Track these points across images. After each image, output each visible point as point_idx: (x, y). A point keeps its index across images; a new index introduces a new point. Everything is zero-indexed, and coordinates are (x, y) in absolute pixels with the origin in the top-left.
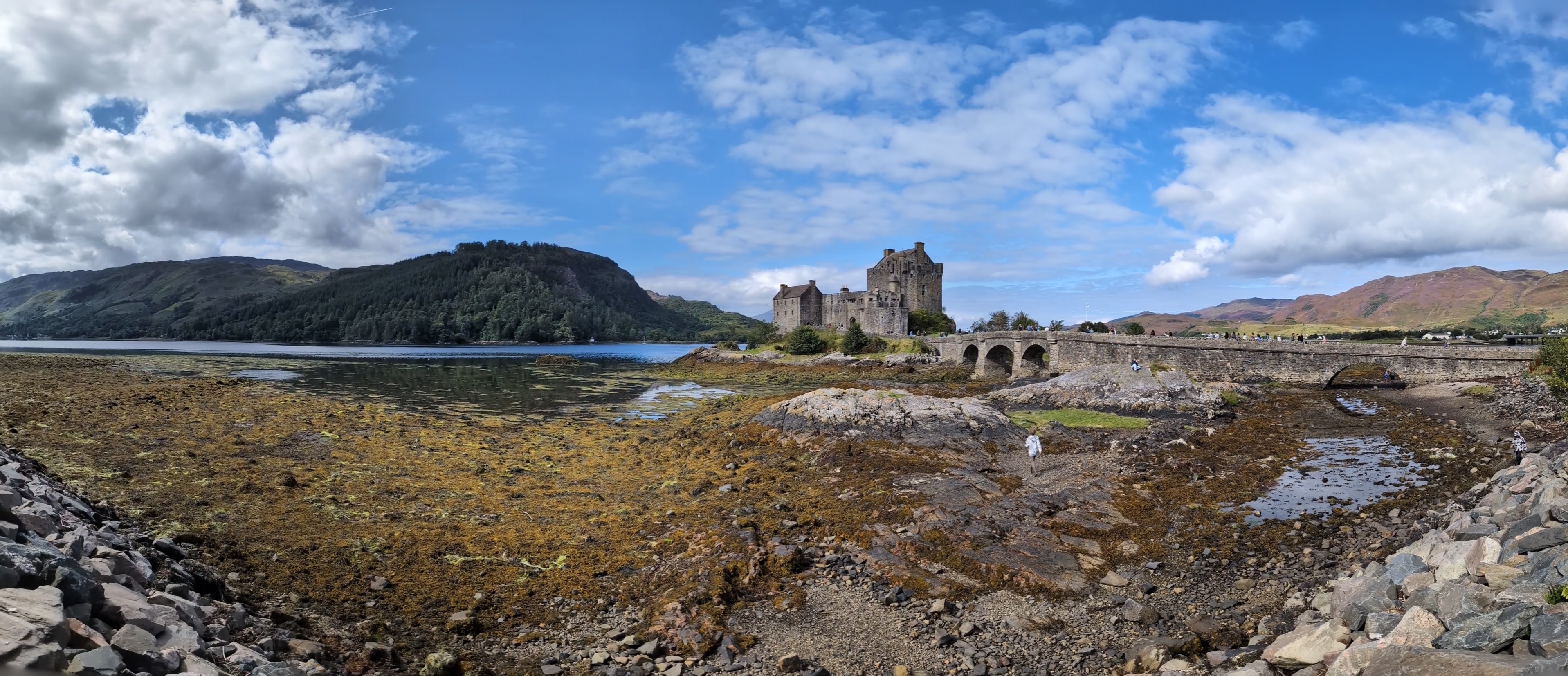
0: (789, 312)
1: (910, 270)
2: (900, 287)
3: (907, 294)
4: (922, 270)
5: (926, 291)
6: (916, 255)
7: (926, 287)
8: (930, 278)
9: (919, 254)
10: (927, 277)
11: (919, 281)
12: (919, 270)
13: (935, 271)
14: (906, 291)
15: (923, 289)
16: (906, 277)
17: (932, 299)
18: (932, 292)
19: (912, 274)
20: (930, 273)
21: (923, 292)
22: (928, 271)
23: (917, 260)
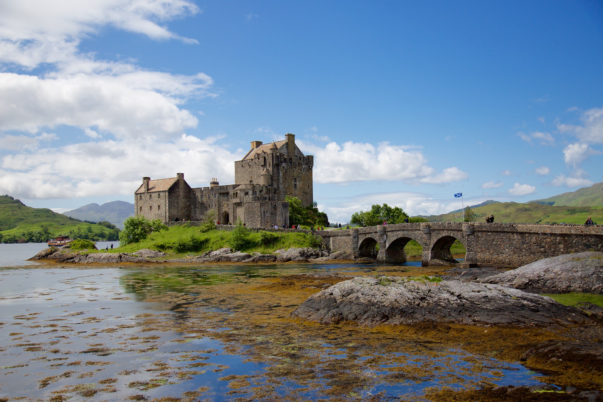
0: (155, 208)
1: (282, 162)
2: (272, 180)
3: (279, 187)
4: (294, 163)
5: (297, 183)
6: (287, 147)
7: (297, 180)
8: (301, 170)
9: (290, 147)
10: (299, 169)
11: (291, 173)
12: (291, 163)
13: (306, 164)
14: (278, 184)
15: (295, 182)
16: (278, 169)
17: (304, 192)
18: (303, 184)
19: (283, 167)
20: (302, 165)
21: (295, 185)
22: (299, 163)
23: (288, 153)
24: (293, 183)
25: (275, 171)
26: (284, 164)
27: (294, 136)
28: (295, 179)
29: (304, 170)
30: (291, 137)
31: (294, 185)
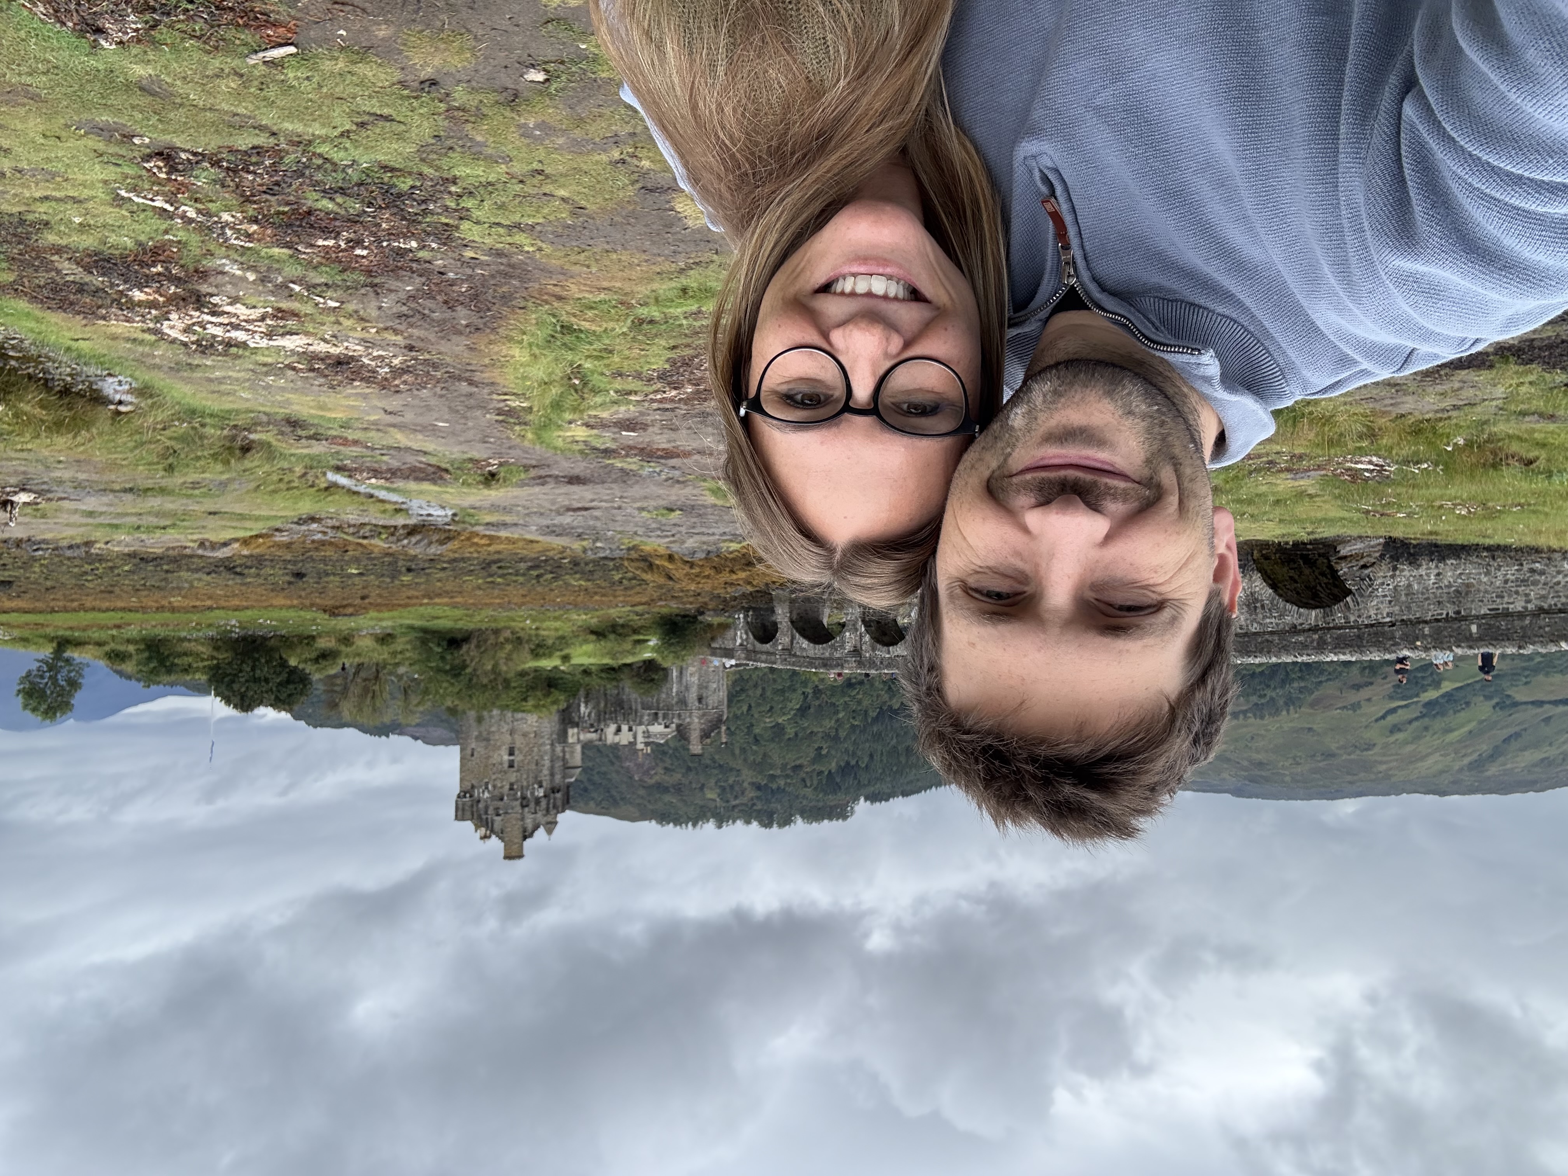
1: (545, 796)
2: (564, 759)
3: (552, 745)
4: (517, 799)
5: (506, 758)
6: (525, 831)
7: (506, 765)
8: (494, 786)
9: (518, 833)
10: (502, 787)
11: (525, 776)
12: (524, 798)
13: (479, 801)
14: (553, 750)
15: (513, 761)
16: (552, 780)
17: (488, 740)
18: (488, 758)
19: (541, 786)
20: (493, 798)
21: (511, 753)
22: (502, 799)
23: (523, 819)
24: (518, 758)
25: (558, 777)
26: (540, 793)
27: (508, 857)
28: (511, 766)
29: (487, 788)
30: (513, 854)
31: (516, 752)
